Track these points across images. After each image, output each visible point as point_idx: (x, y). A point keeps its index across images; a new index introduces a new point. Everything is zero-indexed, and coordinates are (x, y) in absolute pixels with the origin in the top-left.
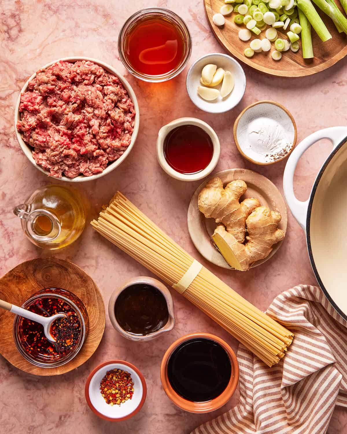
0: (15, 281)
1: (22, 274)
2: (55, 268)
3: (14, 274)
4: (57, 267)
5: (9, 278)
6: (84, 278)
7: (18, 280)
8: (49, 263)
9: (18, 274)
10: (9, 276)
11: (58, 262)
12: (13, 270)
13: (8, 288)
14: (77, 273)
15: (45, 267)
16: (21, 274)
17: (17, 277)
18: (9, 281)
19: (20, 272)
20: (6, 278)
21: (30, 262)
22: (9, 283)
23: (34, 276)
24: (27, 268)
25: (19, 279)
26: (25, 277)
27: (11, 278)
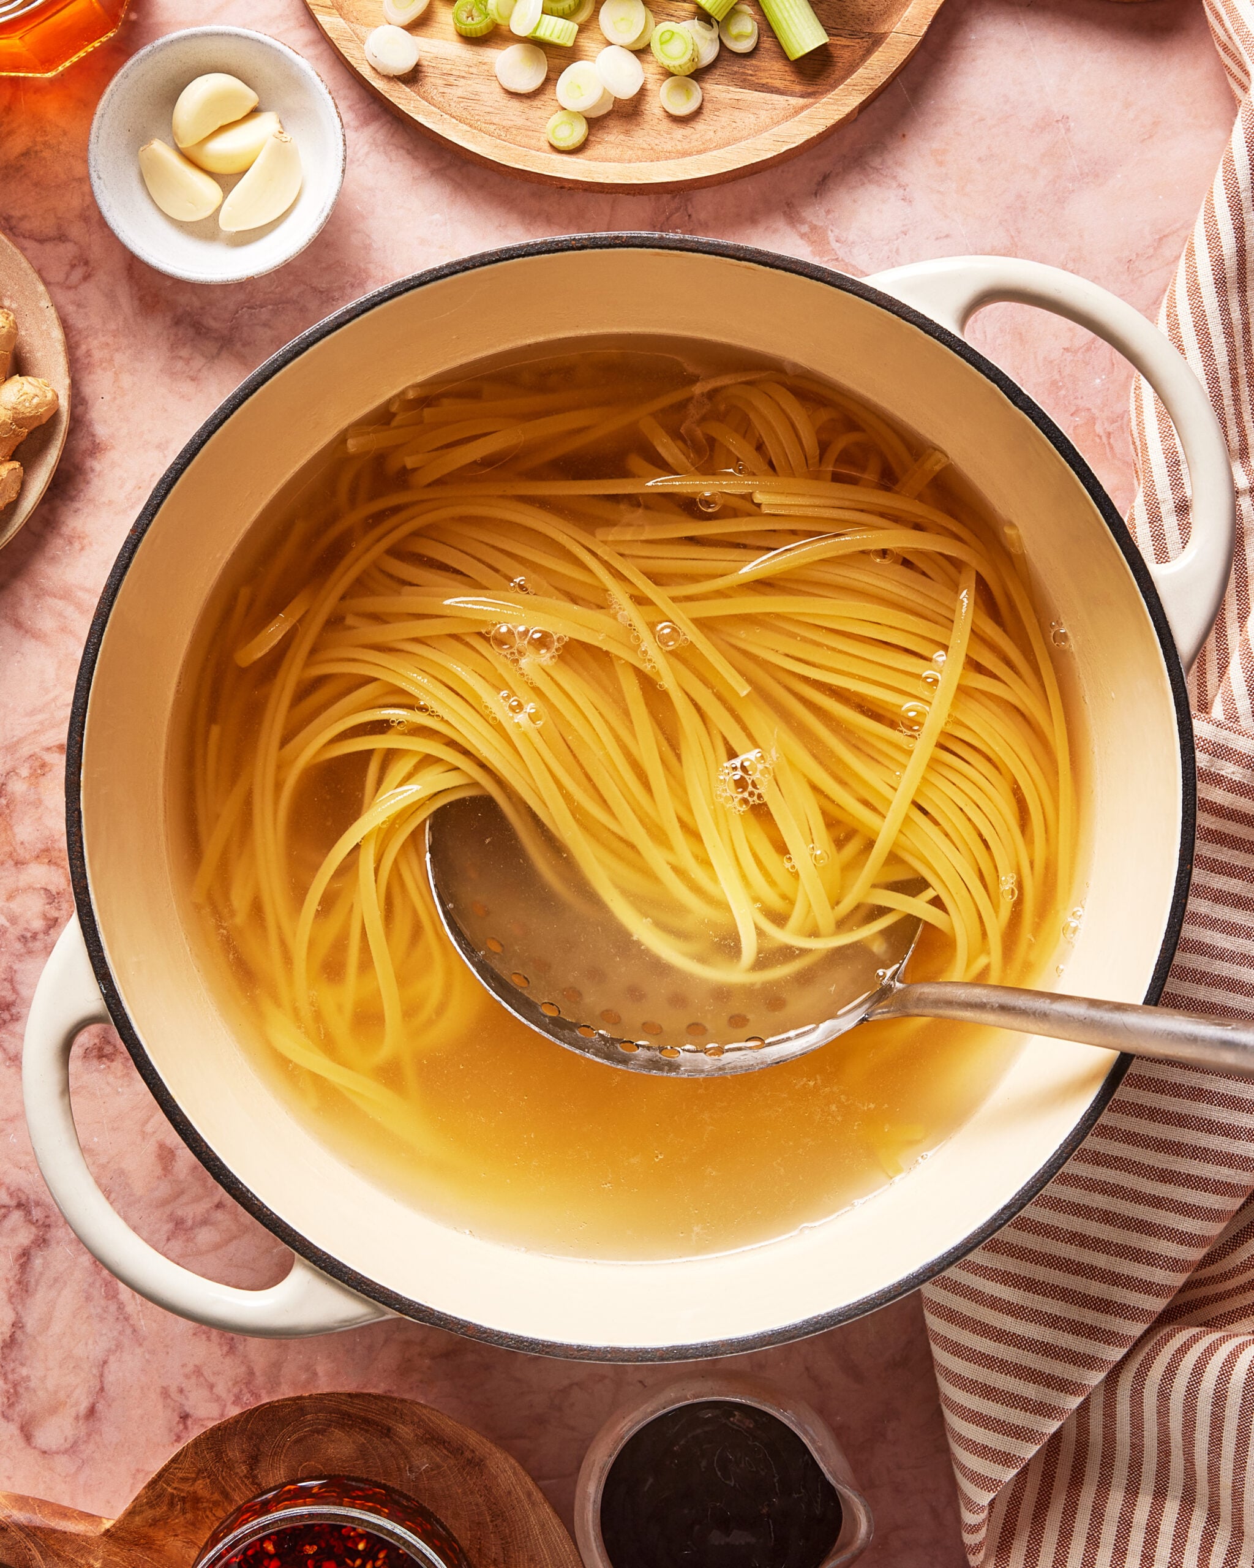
0: (179, 1521)
1: (205, 1485)
2: (338, 1433)
3: (170, 1490)
4: (342, 1426)
5: (150, 1514)
6: (468, 1454)
7: (189, 1516)
8: (309, 1417)
9: (186, 1487)
10: (151, 1505)
11: (344, 1407)
12: (160, 1475)
13: (155, 1555)
14: (433, 1438)
15: (294, 1437)
16: (200, 1487)
17: (183, 1500)
18: (154, 1523)
19: (195, 1480)
20: (141, 1512)
21: (226, 1427)
22: (159, 1535)
23: (253, 1483)
24: (219, 1455)
25: (195, 1508)
26: (216, 1497)
27: (159, 1512)
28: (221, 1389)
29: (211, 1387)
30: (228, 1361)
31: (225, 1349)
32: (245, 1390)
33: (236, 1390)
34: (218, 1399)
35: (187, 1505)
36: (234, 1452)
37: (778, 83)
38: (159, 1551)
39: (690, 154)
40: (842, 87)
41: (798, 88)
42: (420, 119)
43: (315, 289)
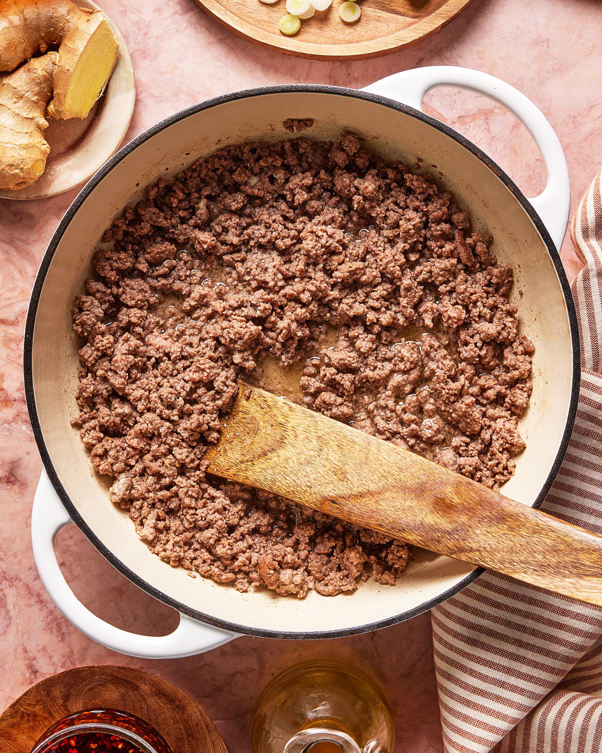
0: (25, 725)
1: (40, 708)
2: (111, 687)
3: (22, 709)
4: (113, 684)
5: (10, 721)
6: (177, 703)
7: (31, 723)
8: (97, 677)
9: (30, 708)
10: (12, 716)
11: (115, 674)
12: (17, 701)
13: (12, 743)
14: (160, 693)
15: (88, 687)
16: (38, 709)
17: (29, 715)
18: (13, 726)
19: (35, 705)
20: (6, 720)
21: (53, 680)
22: (14, 732)
23: (65, 709)
24: (48, 694)
25: (34, 720)
26: (46, 715)
27: (15, 720)
28: (55, 659)
29: (51, 657)
30: (60, 644)
31: (60, 638)
32: (68, 661)
33: (63, 660)
34: (54, 664)
35: (30, 718)
36: (57, 692)
37: (401, 10)
38: (14, 741)
39: (352, 43)
40: (433, 14)
41: (411, 13)
42: (215, 12)
43: (152, 95)
